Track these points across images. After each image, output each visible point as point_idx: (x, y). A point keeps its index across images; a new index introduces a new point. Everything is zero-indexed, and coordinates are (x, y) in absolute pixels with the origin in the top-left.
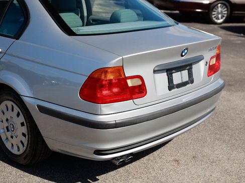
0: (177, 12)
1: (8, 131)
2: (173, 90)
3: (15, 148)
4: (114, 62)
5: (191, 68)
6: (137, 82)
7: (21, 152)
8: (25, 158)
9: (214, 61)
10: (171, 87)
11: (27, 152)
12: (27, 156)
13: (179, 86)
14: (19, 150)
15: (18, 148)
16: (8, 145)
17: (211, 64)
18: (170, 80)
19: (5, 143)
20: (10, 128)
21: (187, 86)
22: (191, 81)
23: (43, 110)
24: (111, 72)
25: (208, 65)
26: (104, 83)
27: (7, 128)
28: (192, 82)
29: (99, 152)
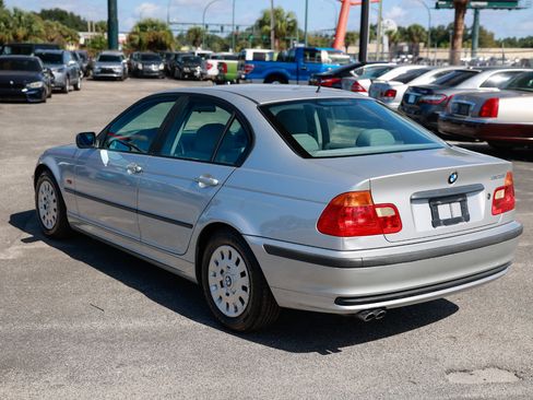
0: (485, 143)
1: (222, 286)
2: (438, 228)
3: (232, 308)
4: (359, 186)
5: (465, 200)
6: (389, 213)
7: (240, 312)
8: (245, 320)
9: (501, 194)
10: (436, 222)
11: (248, 310)
12: (248, 316)
13: (447, 222)
14: (236, 311)
15: (236, 308)
16: (222, 307)
17: (496, 198)
18: (435, 214)
19: (217, 304)
20: (224, 283)
21: (460, 224)
22: (466, 217)
23: (270, 250)
24: (357, 199)
25: (491, 198)
26: (347, 211)
27: (221, 282)
28: (467, 219)
29: (341, 301)
